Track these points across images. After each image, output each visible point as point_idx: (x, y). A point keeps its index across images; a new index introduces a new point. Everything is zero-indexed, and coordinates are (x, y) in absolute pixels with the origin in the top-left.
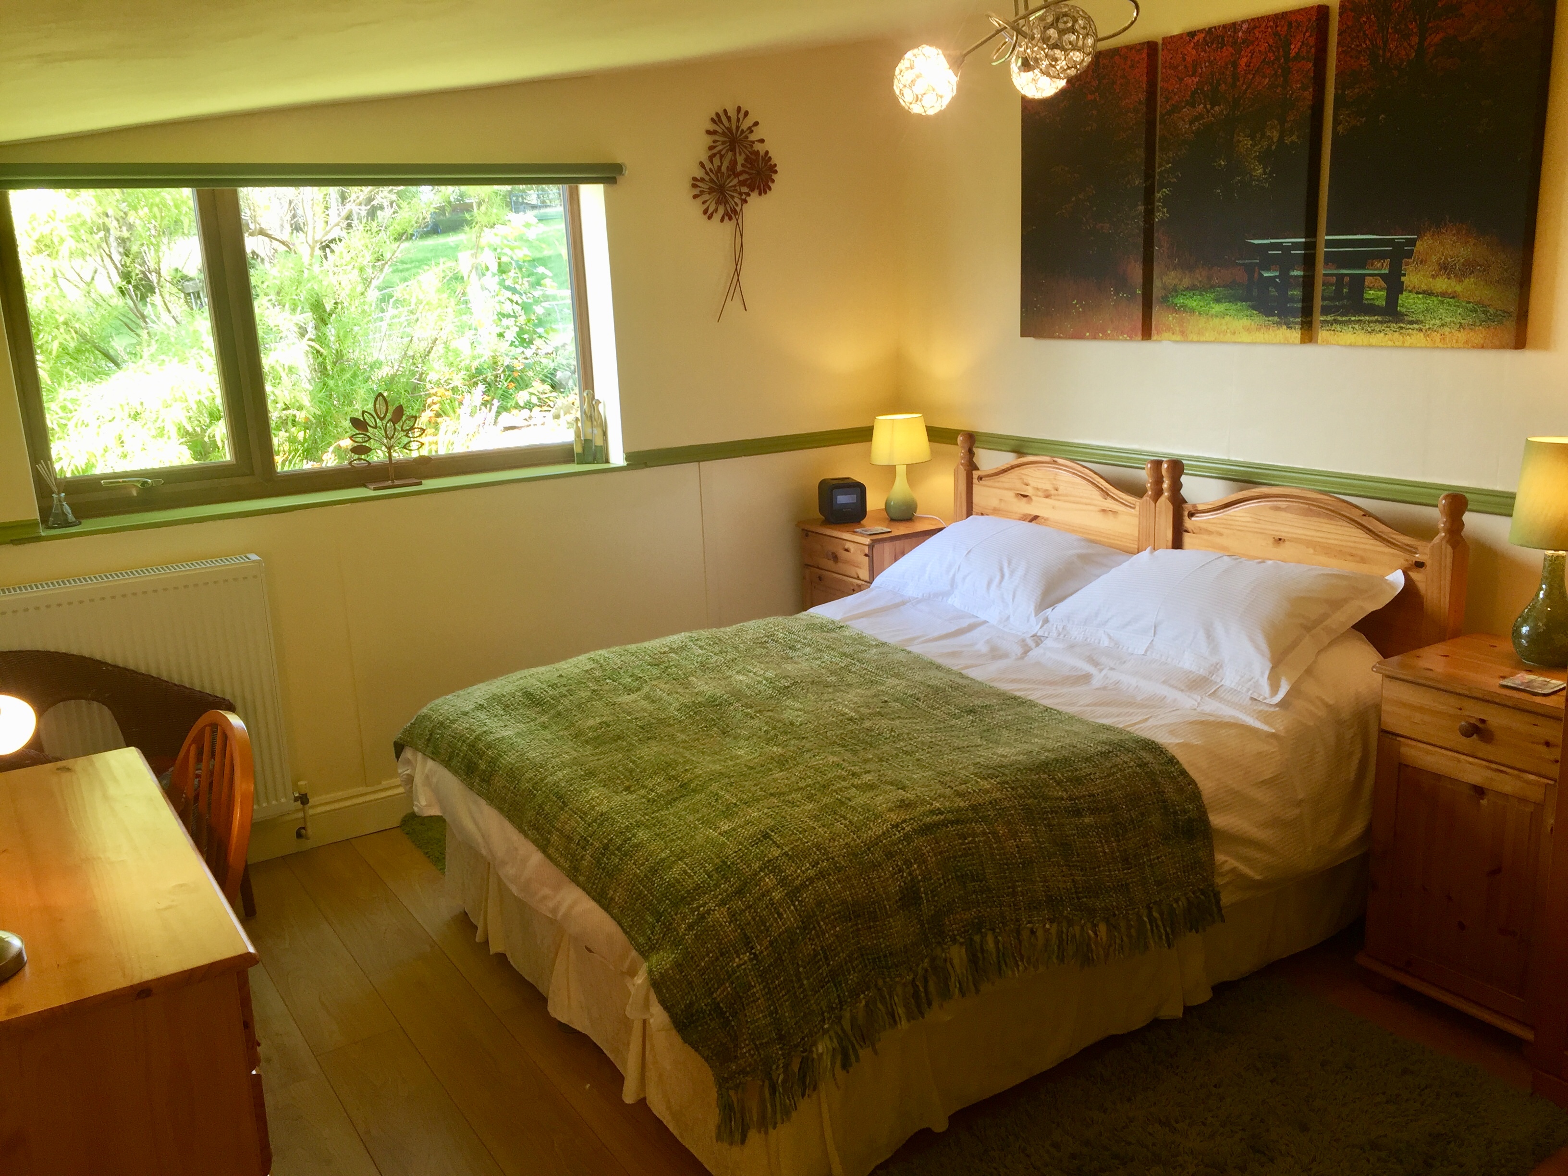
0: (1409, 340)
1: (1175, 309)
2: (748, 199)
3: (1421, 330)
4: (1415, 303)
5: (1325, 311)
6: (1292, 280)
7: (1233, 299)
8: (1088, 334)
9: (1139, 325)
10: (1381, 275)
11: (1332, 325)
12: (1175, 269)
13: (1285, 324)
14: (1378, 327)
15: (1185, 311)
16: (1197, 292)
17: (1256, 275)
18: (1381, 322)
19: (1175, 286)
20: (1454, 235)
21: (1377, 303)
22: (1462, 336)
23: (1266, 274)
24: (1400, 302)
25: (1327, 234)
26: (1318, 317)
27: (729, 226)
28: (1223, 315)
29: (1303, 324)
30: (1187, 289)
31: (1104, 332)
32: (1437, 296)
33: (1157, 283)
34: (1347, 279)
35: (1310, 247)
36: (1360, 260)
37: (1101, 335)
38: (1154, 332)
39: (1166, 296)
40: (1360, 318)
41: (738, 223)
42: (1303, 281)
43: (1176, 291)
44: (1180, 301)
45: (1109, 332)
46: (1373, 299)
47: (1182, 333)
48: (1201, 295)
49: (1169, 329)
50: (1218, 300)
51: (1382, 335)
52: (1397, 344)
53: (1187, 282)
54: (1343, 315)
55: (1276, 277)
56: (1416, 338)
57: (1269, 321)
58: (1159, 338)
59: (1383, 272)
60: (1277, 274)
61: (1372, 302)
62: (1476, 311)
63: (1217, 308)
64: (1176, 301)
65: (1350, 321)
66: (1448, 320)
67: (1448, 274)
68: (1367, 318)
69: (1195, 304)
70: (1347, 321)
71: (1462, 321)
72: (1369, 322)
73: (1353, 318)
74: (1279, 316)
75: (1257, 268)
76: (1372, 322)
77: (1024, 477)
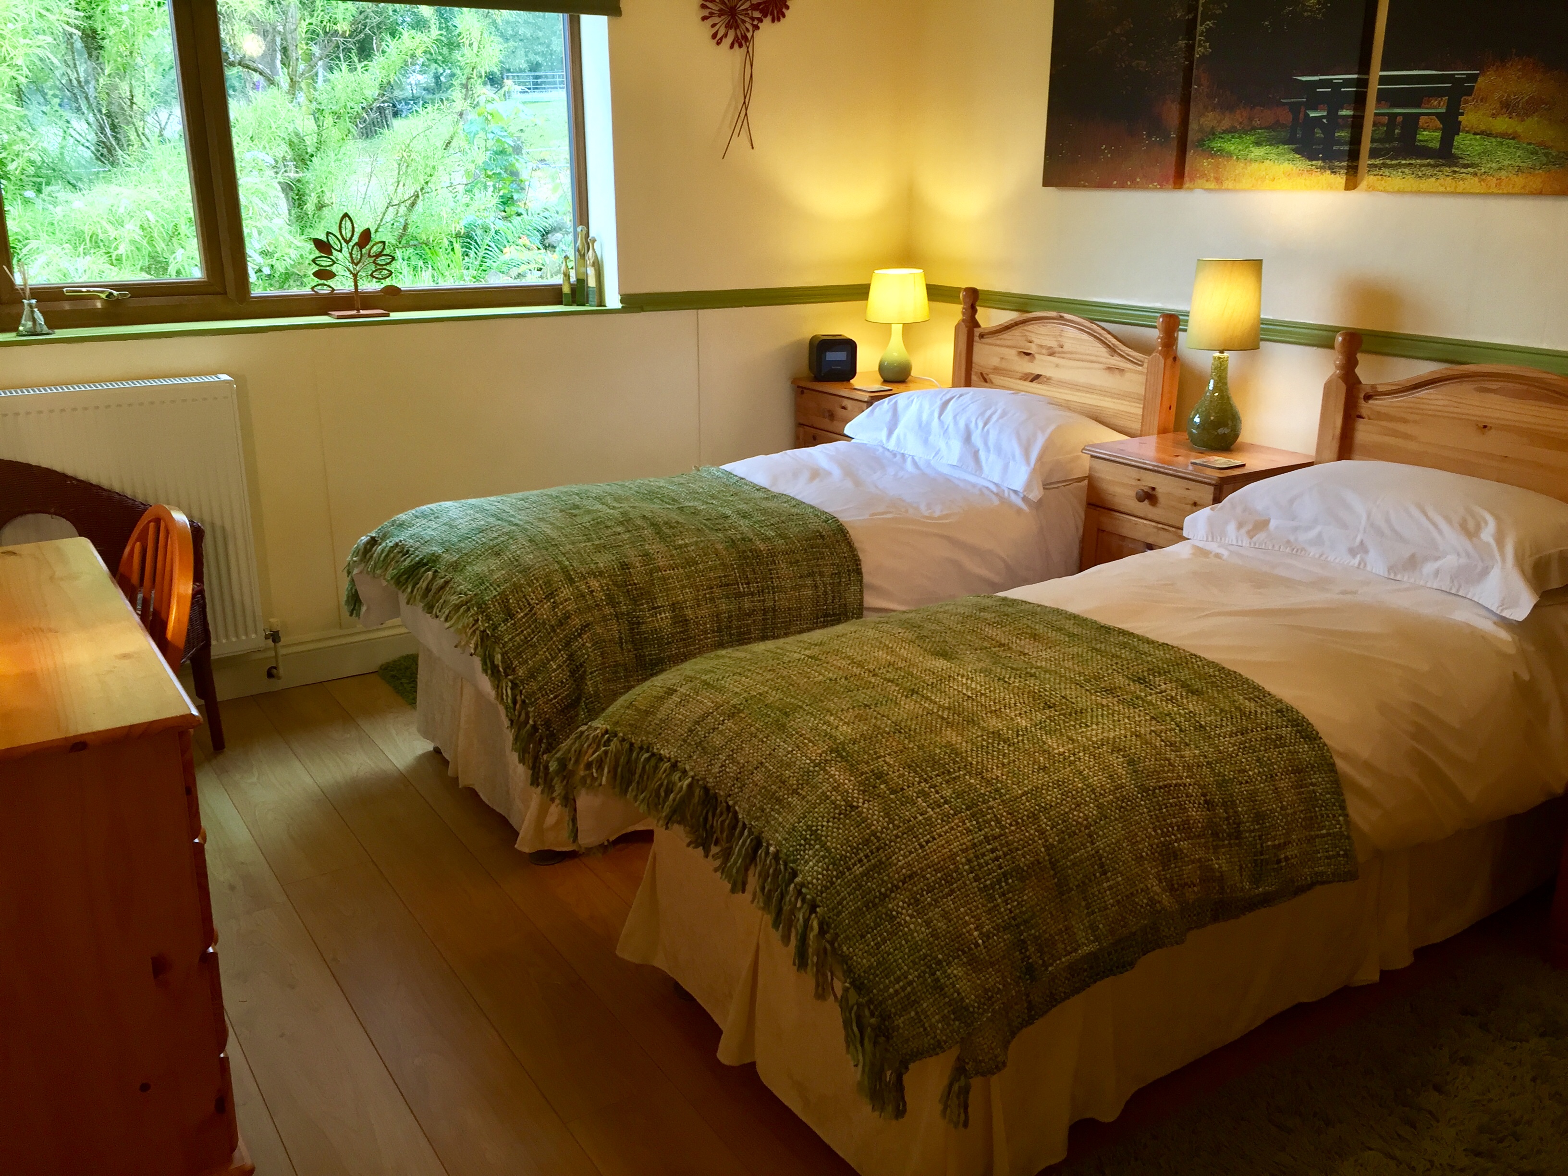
0: (1461, 186)
1: (1212, 154)
2: (760, 25)
3: (1475, 174)
4: (1471, 145)
5: (1374, 154)
6: (1340, 120)
7: (1274, 142)
8: (1115, 182)
9: (1171, 172)
10: (1437, 115)
11: (1380, 169)
12: (1214, 110)
13: (1330, 168)
14: (1430, 170)
15: (1221, 156)
16: (1237, 135)
17: (1302, 115)
18: (1433, 166)
19: (1213, 128)
20: (1519, 70)
21: (1431, 145)
22: (1520, 181)
23: (1312, 114)
24: (1455, 143)
25: (1382, 70)
26: (1365, 160)
27: (739, 53)
28: (1263, 160)
29: (1349, 168)
30: (1224, 132)
31: (1133, 181)
32: (1496, 137)
33: (1193, 126)
34: (1400, 119)
35: (1363, 83)
36: (1415, 98)
37: (1129, 183)
38: (1186, 179)
39: (1203, 140)
40: (1411, 162)
41: (748, 51)
42: (1353, 121)
43: (1214, 134)
44: (1217, 144)
45: (1138, 180)
46: (1427, 141)
47: (1217, 179)
48: (1240, 137)
49: (1203, 176)
50: (1258, 144)
51: (1433, 179)
52: (1448, 189)
53: (1226, 123)
54: (1391, 159)
55: (1323, 117)
56: (1471, 183)
57: (1312, 165)
58: (1191, 185)
59: (1439, 111)
60: (1325, 113)
61: (1425, 144)
62: (1536, 153)
63: (1258, 152)
64: (1213, 145)
65: (1400, 165)
66: (1506, 163)
67: (1510, 113)
68: (1419, 161)
69: (1233, 148)
70: (1396, 165)
71: (1521, 165)
72: (1421, 166)
73: (1403, 162)
74: (1323, 159)
75: (1303, 109)
76: (1424, 165)
77: (1027, 333)
